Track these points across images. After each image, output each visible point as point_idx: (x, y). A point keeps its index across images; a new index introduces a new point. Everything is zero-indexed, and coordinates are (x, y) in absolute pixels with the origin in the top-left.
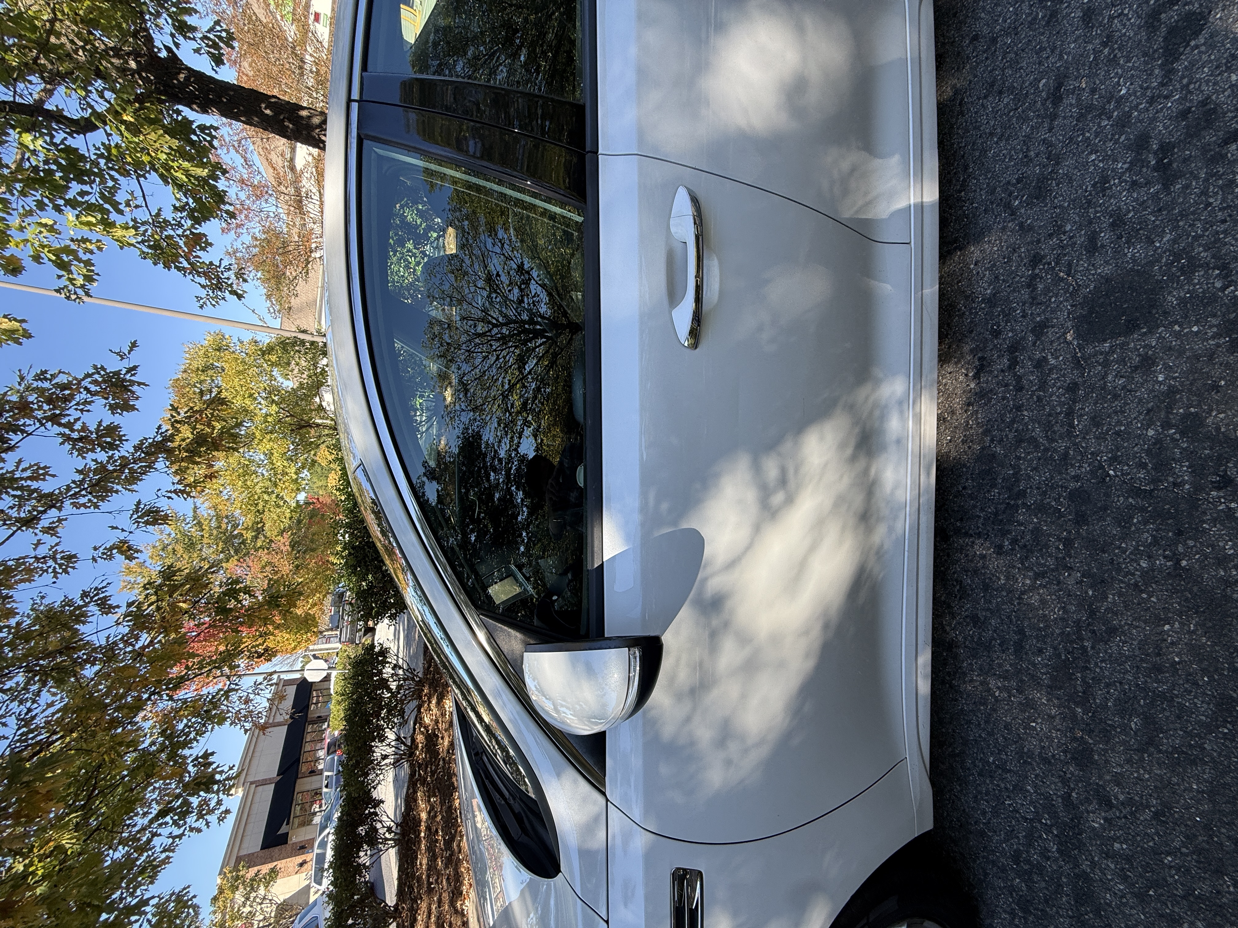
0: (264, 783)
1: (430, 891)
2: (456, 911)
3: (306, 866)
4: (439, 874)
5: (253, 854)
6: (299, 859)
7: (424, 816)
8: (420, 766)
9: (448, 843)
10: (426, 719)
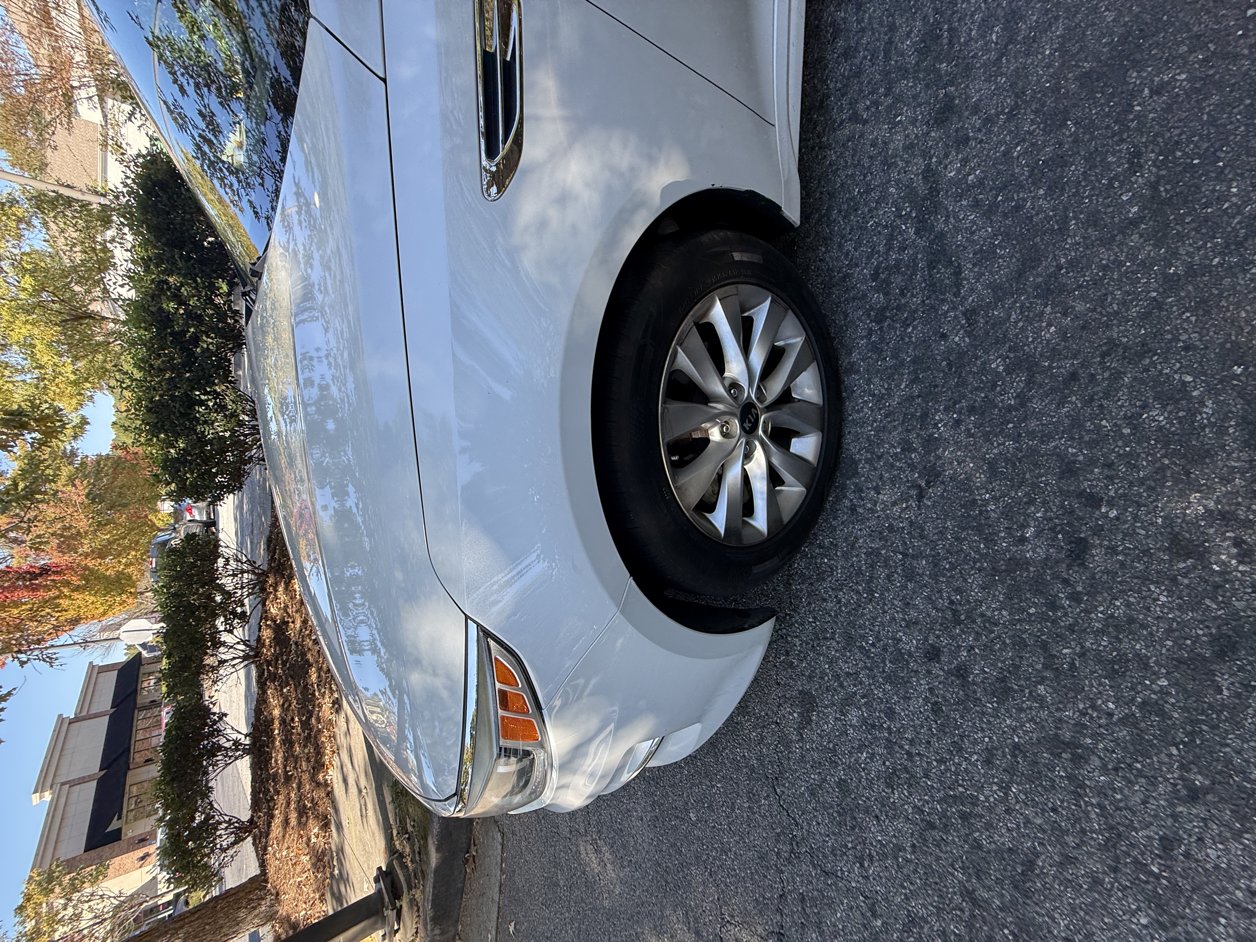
0: (82, 781)
1: (288, 779)
2: (318, 784)
3: (149, 859)
4: (296, 759)
5: (74, 858)
6: (140, 853)
7: (276, 712)
8: (269, 663)
9: (306, 725)
10: (272, 610)
